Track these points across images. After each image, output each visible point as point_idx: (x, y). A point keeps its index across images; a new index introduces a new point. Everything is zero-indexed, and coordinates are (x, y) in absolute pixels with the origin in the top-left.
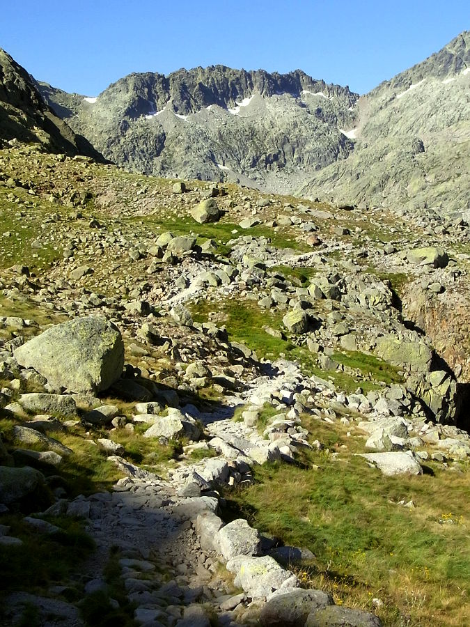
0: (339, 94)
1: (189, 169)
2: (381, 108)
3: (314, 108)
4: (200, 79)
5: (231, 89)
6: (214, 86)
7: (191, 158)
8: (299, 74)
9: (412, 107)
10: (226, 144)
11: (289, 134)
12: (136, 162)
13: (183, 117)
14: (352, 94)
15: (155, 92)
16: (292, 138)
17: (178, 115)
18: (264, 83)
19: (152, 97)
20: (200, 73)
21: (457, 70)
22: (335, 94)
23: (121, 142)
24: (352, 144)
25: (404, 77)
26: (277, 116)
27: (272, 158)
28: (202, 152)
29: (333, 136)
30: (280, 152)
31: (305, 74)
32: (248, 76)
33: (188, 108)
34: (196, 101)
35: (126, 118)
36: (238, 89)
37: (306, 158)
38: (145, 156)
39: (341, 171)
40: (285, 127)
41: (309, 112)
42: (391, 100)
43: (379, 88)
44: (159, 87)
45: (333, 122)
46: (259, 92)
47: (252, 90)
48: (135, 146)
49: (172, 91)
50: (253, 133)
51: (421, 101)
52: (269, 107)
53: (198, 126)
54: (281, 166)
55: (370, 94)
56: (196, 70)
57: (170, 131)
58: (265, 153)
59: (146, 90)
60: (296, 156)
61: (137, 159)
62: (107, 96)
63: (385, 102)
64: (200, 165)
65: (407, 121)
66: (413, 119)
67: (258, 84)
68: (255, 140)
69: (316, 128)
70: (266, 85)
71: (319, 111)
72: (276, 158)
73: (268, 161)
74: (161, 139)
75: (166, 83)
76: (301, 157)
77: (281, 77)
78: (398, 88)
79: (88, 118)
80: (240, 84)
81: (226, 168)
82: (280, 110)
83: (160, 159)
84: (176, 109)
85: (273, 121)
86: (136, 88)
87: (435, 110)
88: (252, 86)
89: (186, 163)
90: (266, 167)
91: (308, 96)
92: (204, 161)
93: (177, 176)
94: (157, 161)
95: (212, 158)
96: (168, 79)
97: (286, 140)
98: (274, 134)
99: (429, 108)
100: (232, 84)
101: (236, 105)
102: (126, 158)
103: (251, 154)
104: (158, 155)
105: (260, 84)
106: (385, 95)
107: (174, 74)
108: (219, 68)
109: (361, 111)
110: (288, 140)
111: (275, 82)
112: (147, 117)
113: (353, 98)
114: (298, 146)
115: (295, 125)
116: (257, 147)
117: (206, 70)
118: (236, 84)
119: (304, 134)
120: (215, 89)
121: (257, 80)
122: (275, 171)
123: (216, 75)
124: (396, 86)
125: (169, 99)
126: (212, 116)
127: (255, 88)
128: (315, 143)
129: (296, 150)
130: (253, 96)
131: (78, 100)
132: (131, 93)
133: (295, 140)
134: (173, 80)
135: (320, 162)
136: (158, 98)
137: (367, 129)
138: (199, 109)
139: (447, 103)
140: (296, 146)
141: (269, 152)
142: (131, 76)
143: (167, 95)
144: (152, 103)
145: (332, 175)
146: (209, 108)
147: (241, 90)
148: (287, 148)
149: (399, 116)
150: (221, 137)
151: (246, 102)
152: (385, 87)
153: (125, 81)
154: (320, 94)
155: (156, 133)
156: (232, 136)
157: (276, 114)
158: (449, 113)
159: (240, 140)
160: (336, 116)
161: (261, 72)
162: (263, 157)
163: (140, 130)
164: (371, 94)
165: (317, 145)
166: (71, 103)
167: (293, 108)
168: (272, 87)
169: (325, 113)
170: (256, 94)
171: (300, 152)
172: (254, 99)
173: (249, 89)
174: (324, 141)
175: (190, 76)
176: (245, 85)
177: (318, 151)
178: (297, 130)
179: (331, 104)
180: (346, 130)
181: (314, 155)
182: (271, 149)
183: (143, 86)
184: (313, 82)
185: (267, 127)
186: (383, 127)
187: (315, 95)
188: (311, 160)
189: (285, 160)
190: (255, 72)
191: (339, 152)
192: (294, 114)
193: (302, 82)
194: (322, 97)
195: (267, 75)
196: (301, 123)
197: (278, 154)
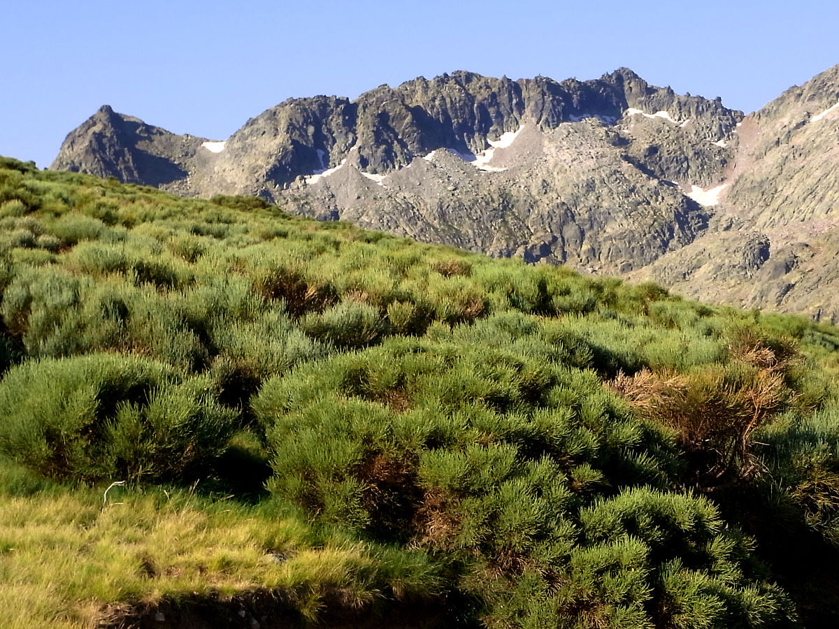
0: (699, 113)
2: (778, 143)
3: (640, 147)
4: (419, 100)
5: (478, 116)
6: (445, 112)
8: (621, 77)
9: (824, 147)
10: (451, 227)
11: (576, 205)
13: (378, 178)
14: (726, 112)
15: (329, 131)
16: (582, 212)
17: (368, 175)
18: (544, 103)
19: (322, 140)
20: (419, 89)
22: (693, 115)
24: (704, 219)
25: (829, 79)
26: (557, 170)
27: (536, 252)
29: (666, 205)
30: (555, 239)
31: (636, 76)
32: (515, 88)
33: (389, 158)
34: (404, 145)
35: (269, 185)
36: (493, 115)
37: (604, 250)
40: (569, 190)
41: (627, 158)
42: (798, 126)
43: (781, 100)
44: (335, 121)
45: (679, 172)
46: (534, 120)
47: (521, 115)
49: (360, 129)
50: (507, 203)
52: (549, 148)
53: (401, 195)
55: (763, 111)
56: (411, 83)
57: (348, 205)
58: (526, 243)
59: (311, 129)
60: (585, 247)
62: (241, 142)
63: (786, 130)
65: (808, 176)
66: (818, 174)
67: (532, 103)
68: (509, 219)
69: (632, 190)
70: (548, 105)
71: (653, 150)
72: (546, 250)
73: (529, 257)
75: (350, 111)
76: (596, 247)
77: (583, 87)
78: (816, 103)
80: (498, 105)
82: (566, 156)
84: (364, 162)
85: (549, 181)
86: (291, 127)
88: (521, 106)
91: (638, 118)
96: (356, 105)
97: (569, 215)
98: (546, 205)
100: (481, 106)
101: (487, 146)
105: (536, 104)
106: (789, 117)
107: (367, 96)
108: (457, 76)
109: (740, 146)
110: (573, 216)
111: (567, 98)
112: (308, 179)
113: (729, 120)
114: (592, 227)
115: (590, 186)
116: (511, 233)
117: (432, 83)
118: (491, 105)
119: (605, 204)
120: (448, 119)
121: (531, 96)
123: (453, 92)
124: (812, 98)
125: (354, 143)
126: (431, 174)
127: (528, 111)
128: (624, 222)
129: (587, 235)
130: (522, 127)
131: (192, 147)
132: (282, 138)
133: (586, 216)
134: (365, 107)
135: (632, 257)
136: (334, 141)
137: (738, 188)
138: (409, 160)
140: (588, 226)
141: (533, 241)
142: (283, 105)
143: (351, 136)
144: (320, 153)
146: (430, 157)
147: (499, 115)
148: (570, 231)
149: (800, 162)
150: (443, 215)
151: (508, 139)
152: (792, 99)
153: (272, 115)
154: (663, 114)
155: (321, 211)
156: (463, 213)
157: (556, 165)
159: (478, 220)
160: (686, 159)
161: (538, 81)
162: (520, 251)
164: (766, 113)
165: (628, 225)
166: (179, 153)
167: (593, 152)
168: (559, 108)
169: (665, 155)
170: (527, 122)
171: (594, 239)
172: (524, 133)
173: (515, 114)
174: (644, 216)
175: (399, 97)
176: (508, 108)
177: (629, 237)
178: (592, 197)
179: (680, 135)
180: (704, 187)
181: (621, 245)
182: (539, 234)
183: (306, 122)
184: (650, 91)
185: (534, 192)
186: (766, 186)
187: (653, 116)
188: (614, 254)
189: (564, 254)
190: (528, 81)
191: (672, 237)
192: (591, 163)
193: (627, 93)
194: (664, 122)
195: (551, 87)
196: (603, 181)
197: (550, 243)
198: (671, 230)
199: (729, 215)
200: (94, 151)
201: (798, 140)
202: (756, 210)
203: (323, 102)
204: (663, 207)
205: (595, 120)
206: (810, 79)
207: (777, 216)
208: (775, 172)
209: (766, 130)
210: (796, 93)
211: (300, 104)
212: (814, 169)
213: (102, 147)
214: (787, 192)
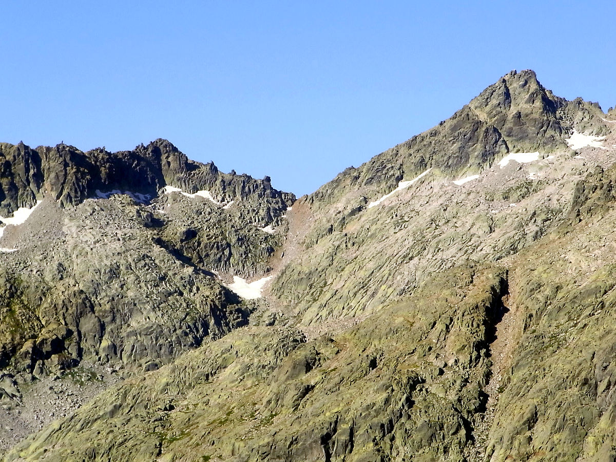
0: (245, 194)
2: (331, 230)
3: (175, 231)
8: (159, 149)
9: (379, 236)
11: (96, 293)
14: (276, 194)
16: (103, 302)
18: (66, 175)
21: (487, 156)
22: (239, 196)
25: (389, 161)
26: (76, 252)
27: (47, 348)
29: (201, 296)
30: (70, 333)
31: (175, 150)
32: (33, 157)
36: (5, 187)
37: (127, 347)
40: (89, 276)
41: (159, 242)
42: (353, 213)
43: (337, 182)
45: (220, 260)
46: (54, 194)
47: (39, 188)
51: (401, 223)
52: (69, 227)
54: (68, 365)
55: (317, 195)
58: (34, 337)
60: (105, 343)
63: (340, 216)
65: (360, 268)
66: (371, 265)
67: (53, 175)
68: (17, 308)
69: (163, 279)
70: (71, 178)
71: (191, 234)
72: (58, 346)
73: (38, 354)
76: (118, 344)
77: (113, 159)
78: (374, 187)
80: (12, 175)
82: (88, 237)
85: (66, 264)
87: (421, 245)
88: (39, 178)
90: (32, 367)
91: (176, 197)
97: (87, 306)
98: (60, 292)
99: (410, 242)
105: (57, 176)
106: (346, 200)
109: (290, 233)
110: (92, 307)
111: (94, 170)
113: (279, 203)
114: (114, 320)
115: (114, 272)
116: (17, 324)
118: (3, 175)
119: (131, 294)
122: (52, 377)
124: (370, 182)
127: (47, 184)
128: (152, 314)
129: (108, 329)
130: (39, 201)
133: (108, 307)
135: (159, 356)
137: (284, 279)
139: (448, 231)
140: (109, 319)
141: (44, 334)
147: (13, 187)
148: (88, 324)
149: (352, 252)
151: (22, 215)
152: (348, 182)
154: (204, 194)
157: (76, 246)
158: (447, 255)
160: (229, 245)
161: (60, 149)
162: (28, 346)
164: (319, 196)
165: (155, 318)
167: (120, 233)
168: (84, 182)
169: (205, 240)
170: (46, 196)
171: (116, 333)
172: (42, 209)
173: (32, 186)
174: (174, 308)
176: (24, 179)
177: (157, 333)
178: (116, 285)
179: (222, 218)
180: (248, 278)
181: (147, 342)
182: (51, 327)
184: (191, 167)
185: (48, 277)
186: (315, 278)
187: (193, 196)
188: (138, 353)
189: (80, 352)
190: (49, 149)
191: (206, 333)
192: (117, 246)
193: (164, 168)
194: (205, 202)
195: (75, 157)
196: (129, 267)
197: (64, 338)
198: (206, 326)
199: (274, 310)
201: (352, 228)
202: (303, 305)
204: (198, 299)
205: (126, 198)
206: (368, 160)
207: (324, 313)
208: (325, 263)
209: (318, 215)
210: (352, 175)
212: (367, 260)
214: (337, 285)
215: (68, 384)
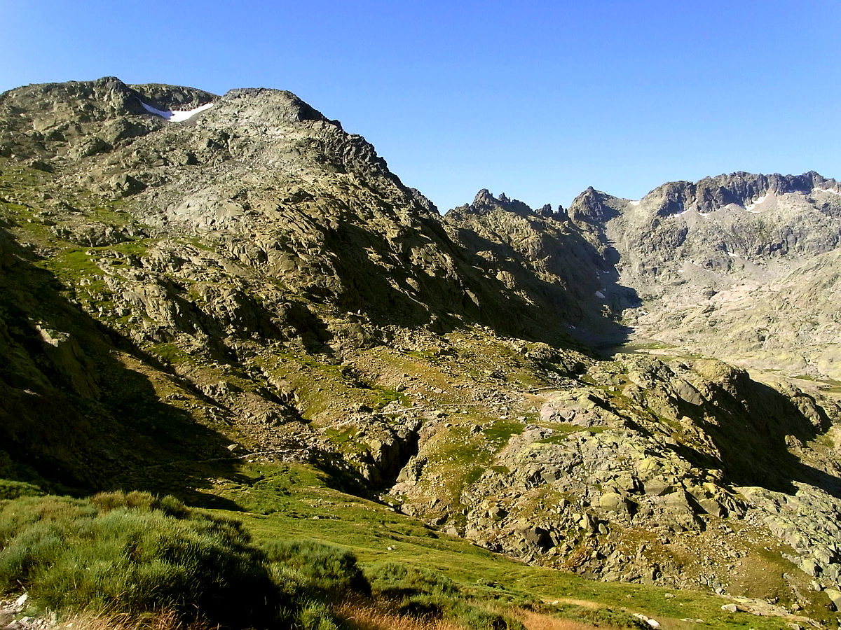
1: (703, 256)
3: (821, 203)
4: (722, 183)
5: (748, 190)
6: (734, 188)
7: (706, 248)
8: (811, 174)
10: (737, 236)
11: (793, 227)
12: (661, 251)
13: (705, 215)
15: (684, 196)
16: (796, 230)
17: (701, 214)
18: (777, 185)
19: (681, 199)
20: (723, 178)
23: (652, 236)
26: (784, 212)
27: (776, 247)
28: (715, 243)
30: (784, 241)
31: (818, 174)
32: (765, 178)
33: (710, 207)
34: (716, 202)
35: (658, 217)
36: (754, 190)
37: (806, 247)
38: (669, 246)
39: (823, 262)
40: (790, 220)
41: (815, 208)
44: (687, 192)
46: (773, 192)
47: (767, 190)
48: (662, 239)
49: (697, 195)
50: (762, 226)
52: (780, 203)
53: (715, 222)
54: (783, 253)
56: (719, 176)
57: (692, 226)
58: (770, 243)
59: (677, 195)
60: (798, 245)
61: (663, 248)
62: (646, 200)
64: (713, 254)
67: (772, 185)
68: (763, 232)
69: (819, 221)
70: (779, 186)
71: (826, 205)
72: (780, 246)
73: (772, 249)
74: (684, 233)
75: (693, 188)
76: (803, 245)
77: (794, 178)
79: (631, 217)
80: (757, 186)
81: (734, 255)
82: (789, 206)
83: (681, 248)
84: (699, 208)
85: (781, 217)
86: (668, 194)
88: (767, 186)
89: (701, 252)
90: (770, 254)
91: (819, 192)
92: (716, 250)
93: (693, 261)
94: (679, 249)
95: (724, 248)
96: (696, 185)
97: (790, 231)
98: (779, 227)
100: (749, 186)
101: (752, 203)
102: (654, 248)
103: (758, 243)
104: (680, 245)
105: (774, 185)
107: (701, 181)
108: (739, 174)
110: (792, 232)
111: (788, 182)
112: (675, 215)
114: (800, 236)
115: (800, 219)
116: (764, 238)
117: (729, 176)
118: (754, 186)
119: (807, 227)
120: (735, 191)
121: (772, 182)
122: (778, 258)
123: (737, 180)
125: (695, 200)
126: (728, 213)
127: (770, 188)
128: (816, 234)
129: (798, 240)
130: (767, 195)
131: (625, 204)
132: (664, 198)
133: (798, 231)
134: (700, 186)
136: (686, 200)
138: (719, 208)
140: (798, 236)
141: (774, 242)
142: (664, 185)
143: (693, 197)
144: (680, 204)
145: (815, 265)
146: (728, 206)
147: (758, 190)
148: (790, 238)
150: (733, 230)
151: (761, 200)
153: (660, 189)
154: (830, 190)
155: (680, 228)
156: (742, 230)
157: (784, 210)
159: (749, 232)
161: (775, 175)
162: (768, 246)
163: (668, 226)
165: (818, 235)
166: (620, 206)
167: (800, 205)
168: (784, 187)
169: (832, 207)
170: (770, 193)
171: (802, 241)
172: (769, 197)
173: (765, 189)
174: (825, 232)
175: (714, 182)
176: (761, 186)
177: (818, 241)
178: (801, 223)
181: (814, 244)
182: (777, 239)
183: (675, 192)
184: (824, 180)
185: (774, 221)
187: (824, 191)
189: (788, 249)
190: (771, 175)
192: (800, 209)
193: (814, 181)
194: (831, 193)
195: (781, 178)
196: (805, 217)
197: (782, 243)
198: (838, 238)
200: (585, 204)
203: (682, 183)
204: (834, 228)
205: (800, 192)
211: (672, 184)
213: (589, 202)
215: (784, 260)
